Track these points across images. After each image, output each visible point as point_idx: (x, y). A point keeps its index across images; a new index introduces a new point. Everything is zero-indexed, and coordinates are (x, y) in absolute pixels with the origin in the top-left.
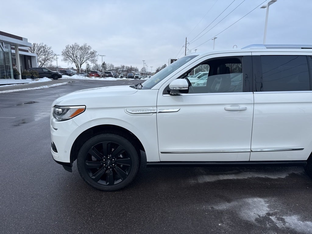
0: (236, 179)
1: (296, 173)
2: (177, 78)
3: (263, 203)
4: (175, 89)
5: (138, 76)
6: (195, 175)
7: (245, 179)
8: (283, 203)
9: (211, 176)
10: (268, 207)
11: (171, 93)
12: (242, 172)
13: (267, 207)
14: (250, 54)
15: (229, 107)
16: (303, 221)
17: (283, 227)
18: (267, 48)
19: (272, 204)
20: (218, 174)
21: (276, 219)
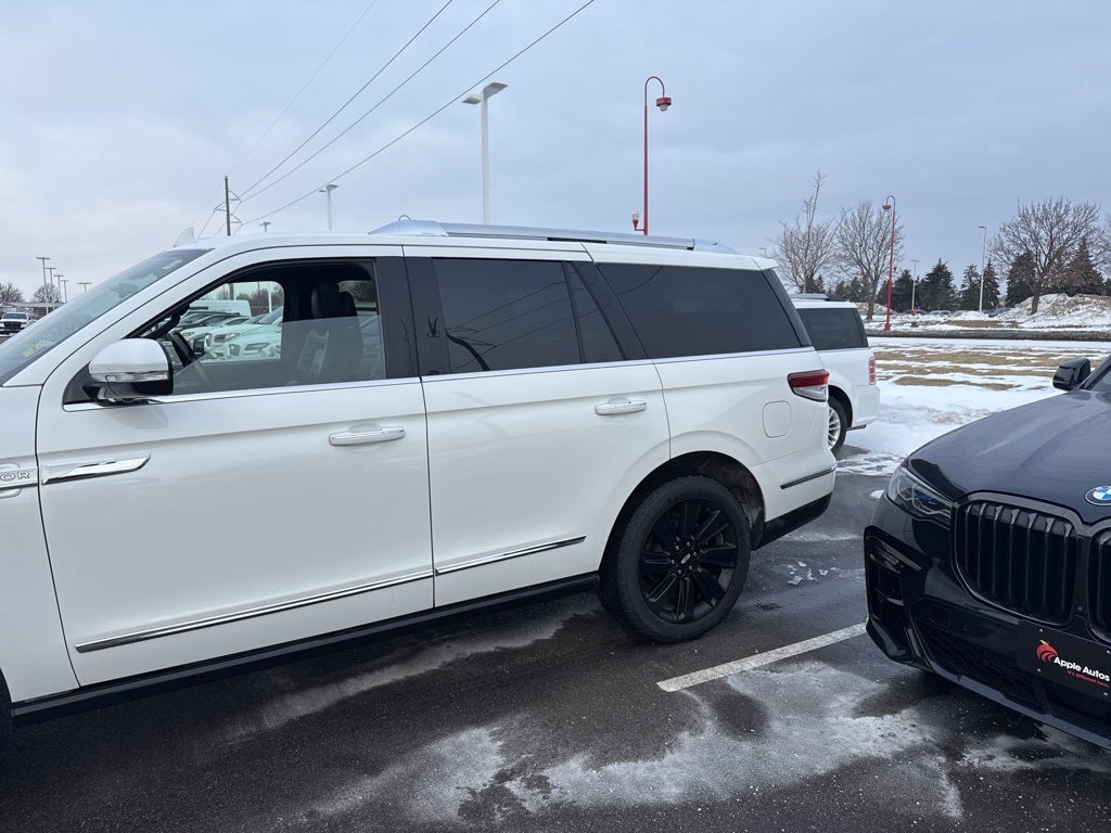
0: (403, 681)
1: (581, 612)
2: (128, 337)
3: (486, 741)
4: (112, 379)
5: (20, 323)
6: (251, 705)
7: (433, 673)
8: (546, 725)
9: (313, 693)
10: (502, 751)
11: (101, 397)
12: (424, 649)
13: (497, 753)
14: (397, 252)
15: (344, 435)
16: (597, 769)
17: (543, 808)
18: (451, 235)
19: (513, 737)
20: (338, 679)
21: (524, 784)
